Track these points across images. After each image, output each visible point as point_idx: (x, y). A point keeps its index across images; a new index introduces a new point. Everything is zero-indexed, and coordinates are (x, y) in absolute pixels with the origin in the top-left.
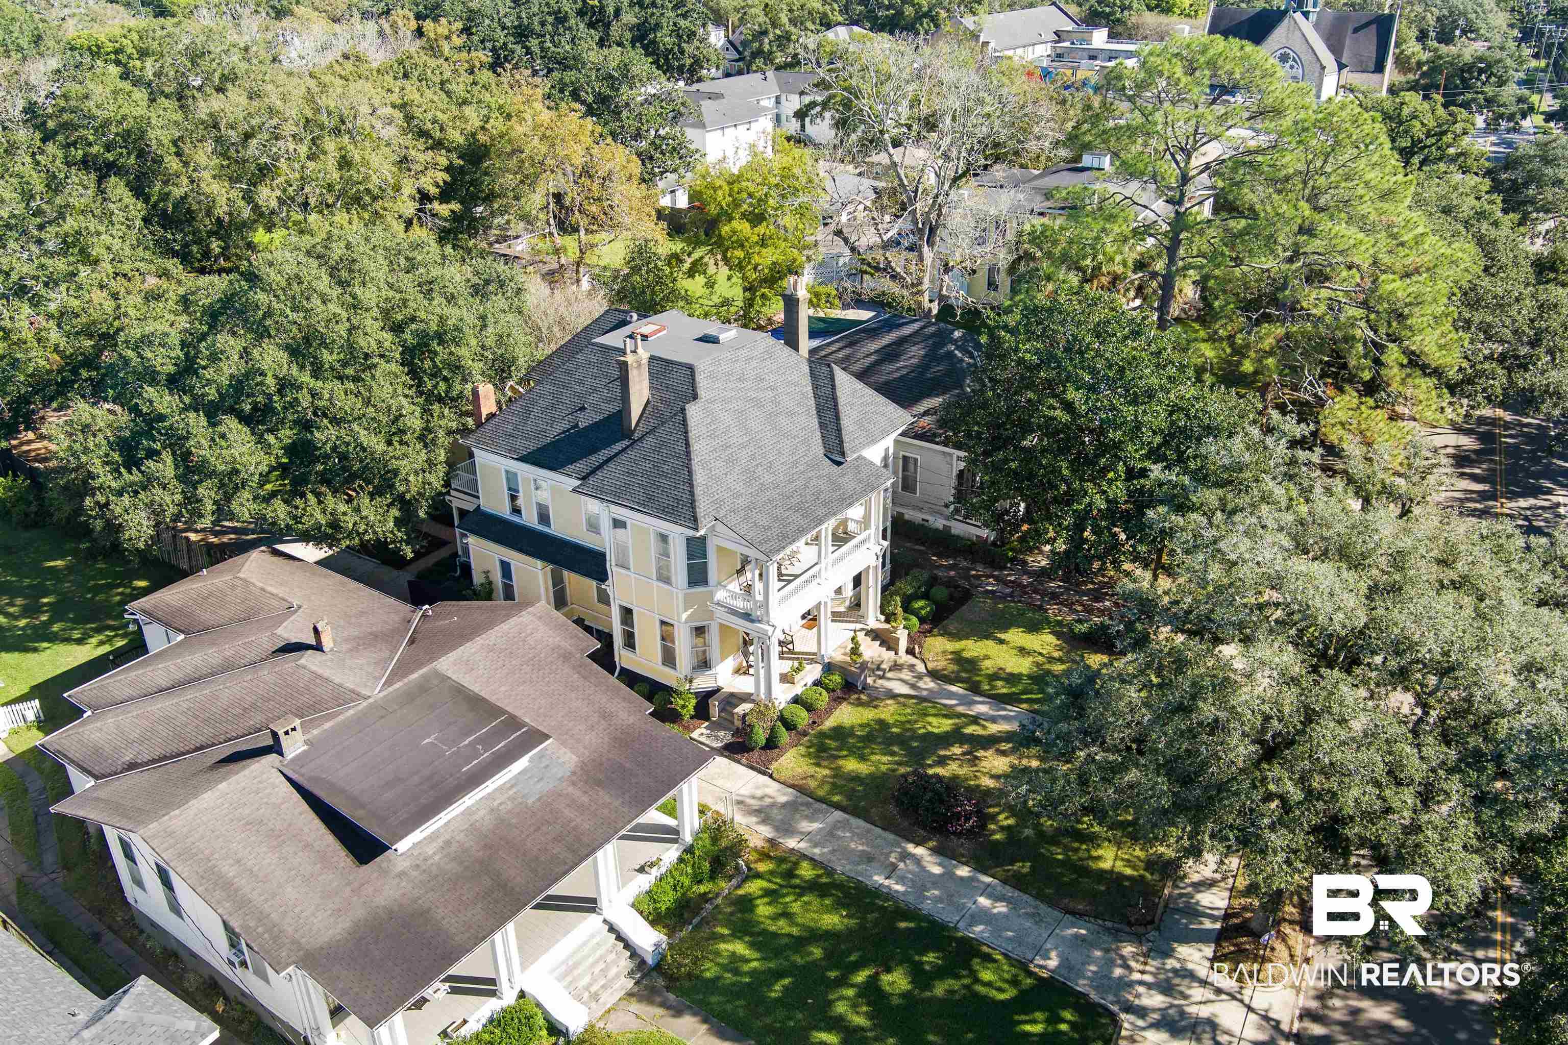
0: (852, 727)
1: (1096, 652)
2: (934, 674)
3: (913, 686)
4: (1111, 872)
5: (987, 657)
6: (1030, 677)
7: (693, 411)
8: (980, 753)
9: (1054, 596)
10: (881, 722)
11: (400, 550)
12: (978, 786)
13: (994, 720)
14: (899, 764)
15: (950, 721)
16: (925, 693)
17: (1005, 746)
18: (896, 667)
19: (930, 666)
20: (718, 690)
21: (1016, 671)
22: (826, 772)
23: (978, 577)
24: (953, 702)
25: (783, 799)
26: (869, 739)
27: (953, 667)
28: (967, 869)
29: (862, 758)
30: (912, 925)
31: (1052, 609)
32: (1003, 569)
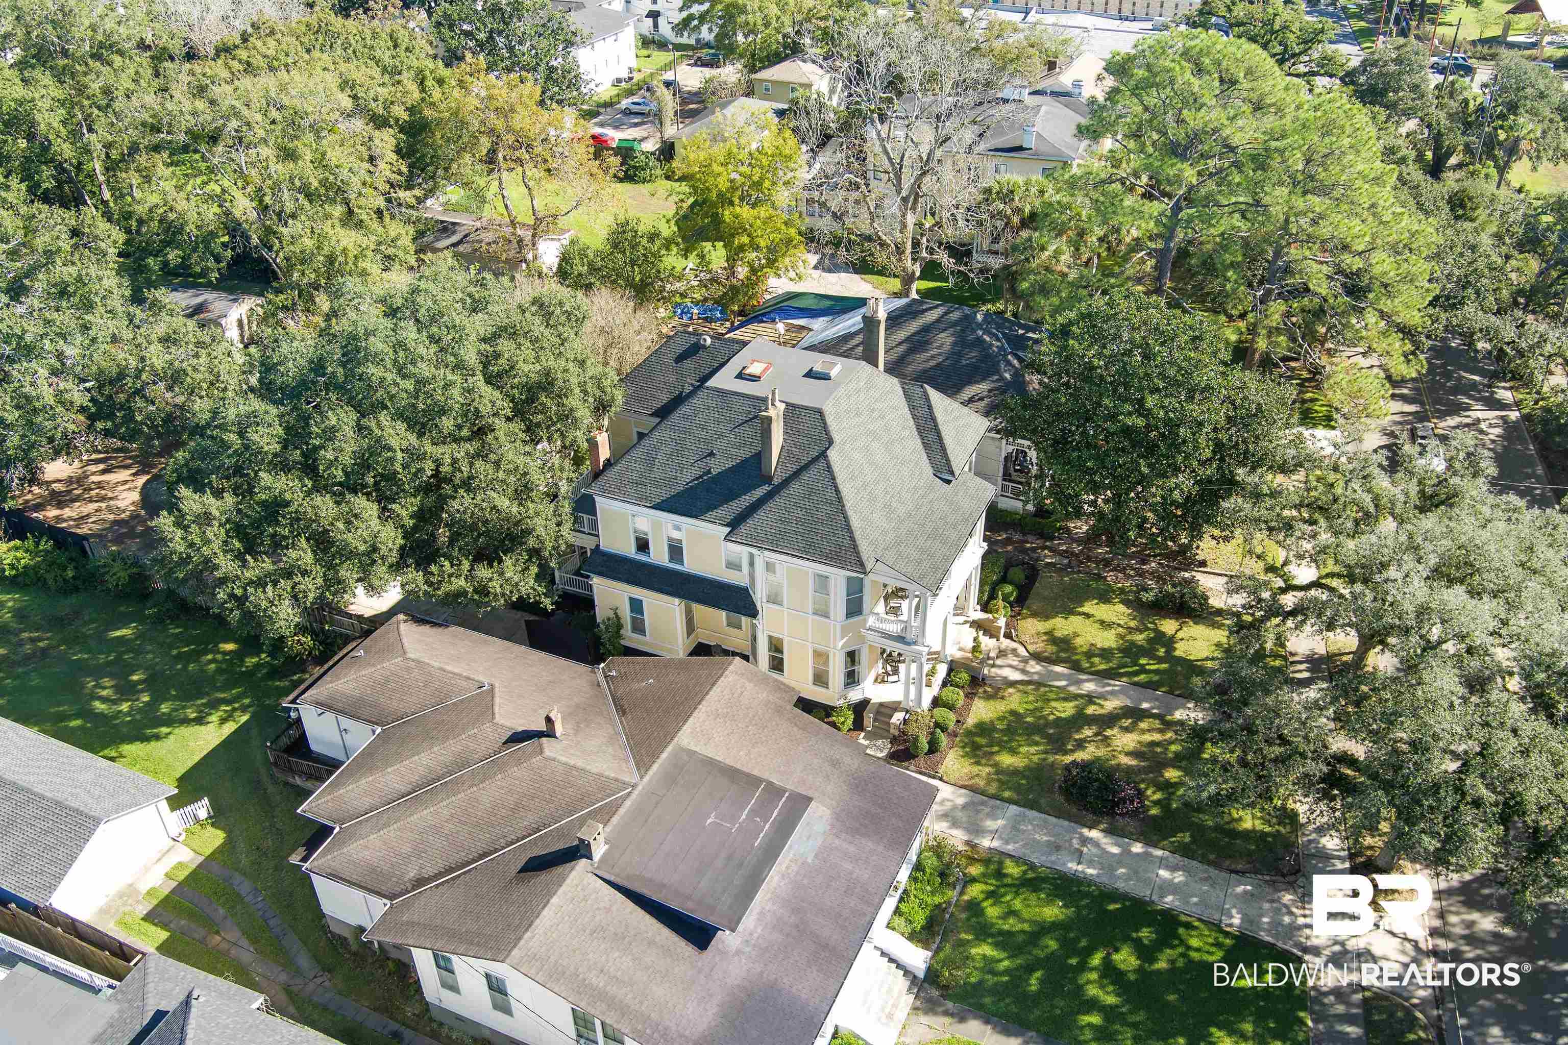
0: (992, 722)
1: (1164, 618)
2: (1037, 657)
3: (1023, 671)
4: (1254, 831)
5: (1076, 635)
6: (1120, 650)
7: (834, 456)
8: (1108, 732)
9: (1107, 563)
10: (1013, 713)
12: (1119, 765)
13: (1103, 696)
14: (1046, 752)
15: (1072, 704)
16: (1036, 677)
17: (1127, 723)
18: (1002, 653)
19: (1031, 648)
20: (867, 701)
21: (1106, 645)
22: (988, 769)
23: (1034, 550)
24: (1063, 683)
25: (961, 801)
26: (1010, 731)
27: (1051, 649)
28: (1139, 845)
29: (1013, 752)
30: (1118, 906)
31: (1110, 576)
32: (1052, 538)
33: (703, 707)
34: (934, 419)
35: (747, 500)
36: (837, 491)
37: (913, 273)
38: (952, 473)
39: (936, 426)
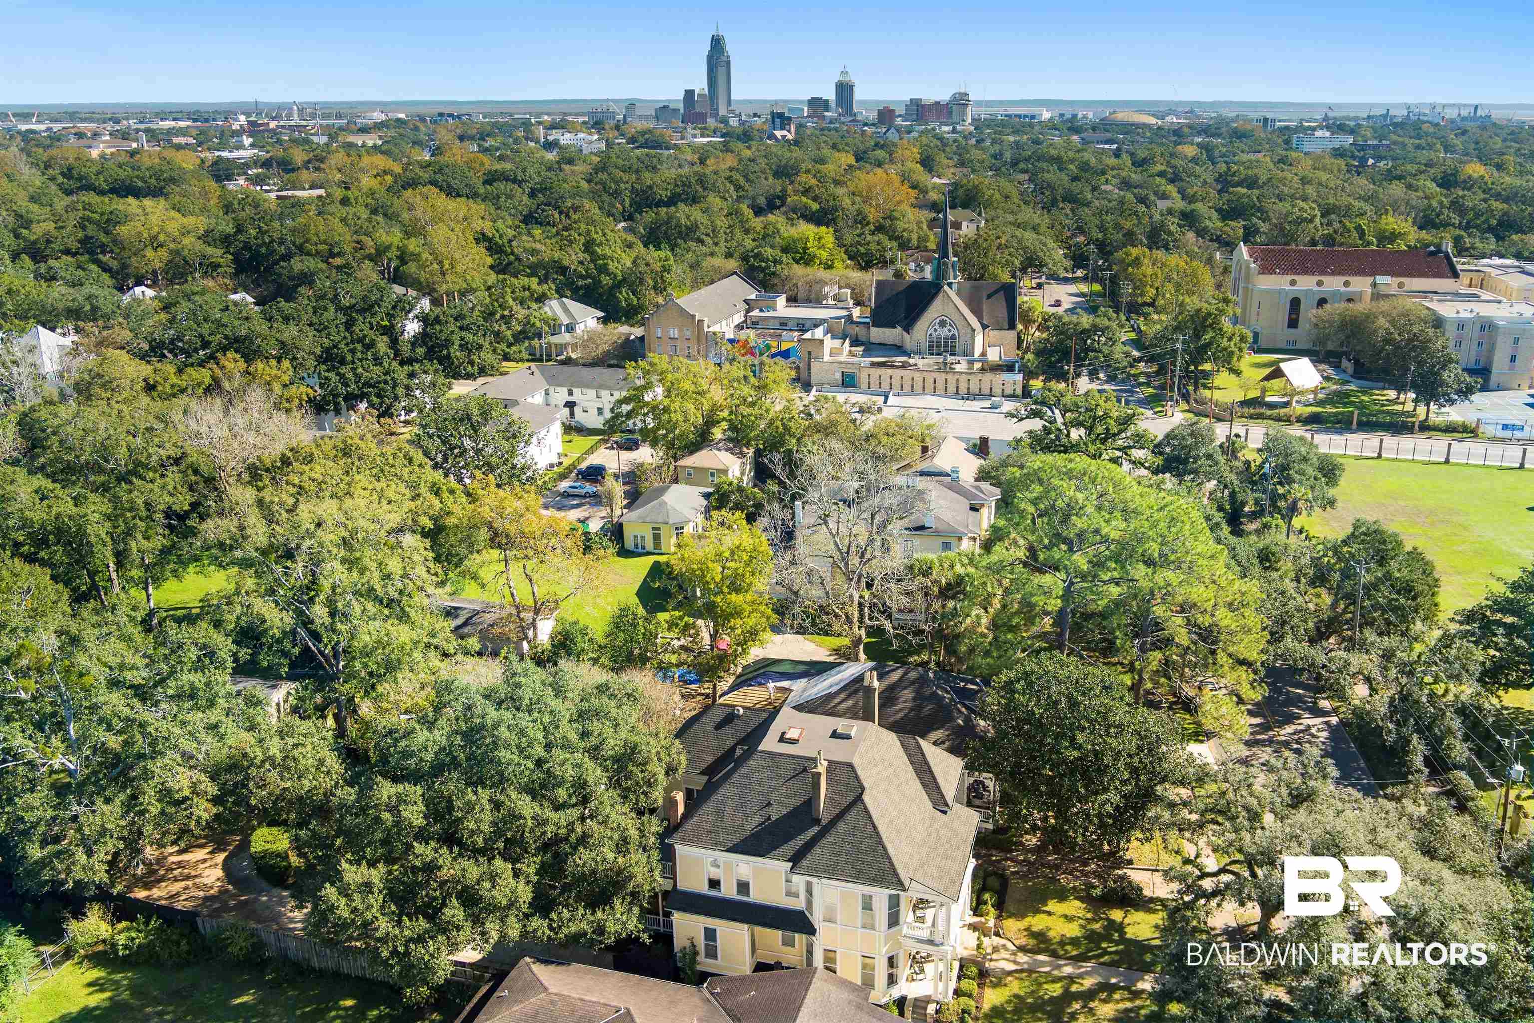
0: (1002, 1006)
1: (1111, 908)
2: (1022, 949)
3: (1015, 962)
5: (1048, 928)
6: (1084, 938)
7: (868, 800)
8: (1092, 1005)
9: (1057, 867)
10: (1016, 996)
13: (1080, 977)
15: (1058, 985)
16: (1026, 966)
17: (1103, 996)
18: (996, 949)
19: (1016, 943)
20: (908, 997)
21: (1072, 935)
23: (999, 861)
24: (1048, 969)
26: (1017, 1011)
27: (1032, 941)
31: (1063, 879)
32: (1011, 851)
34: (927, 763)
35: (801, 840)
36: (875, 827)
37: (861, 637)
38: (947, 805)
39: (930, 768)
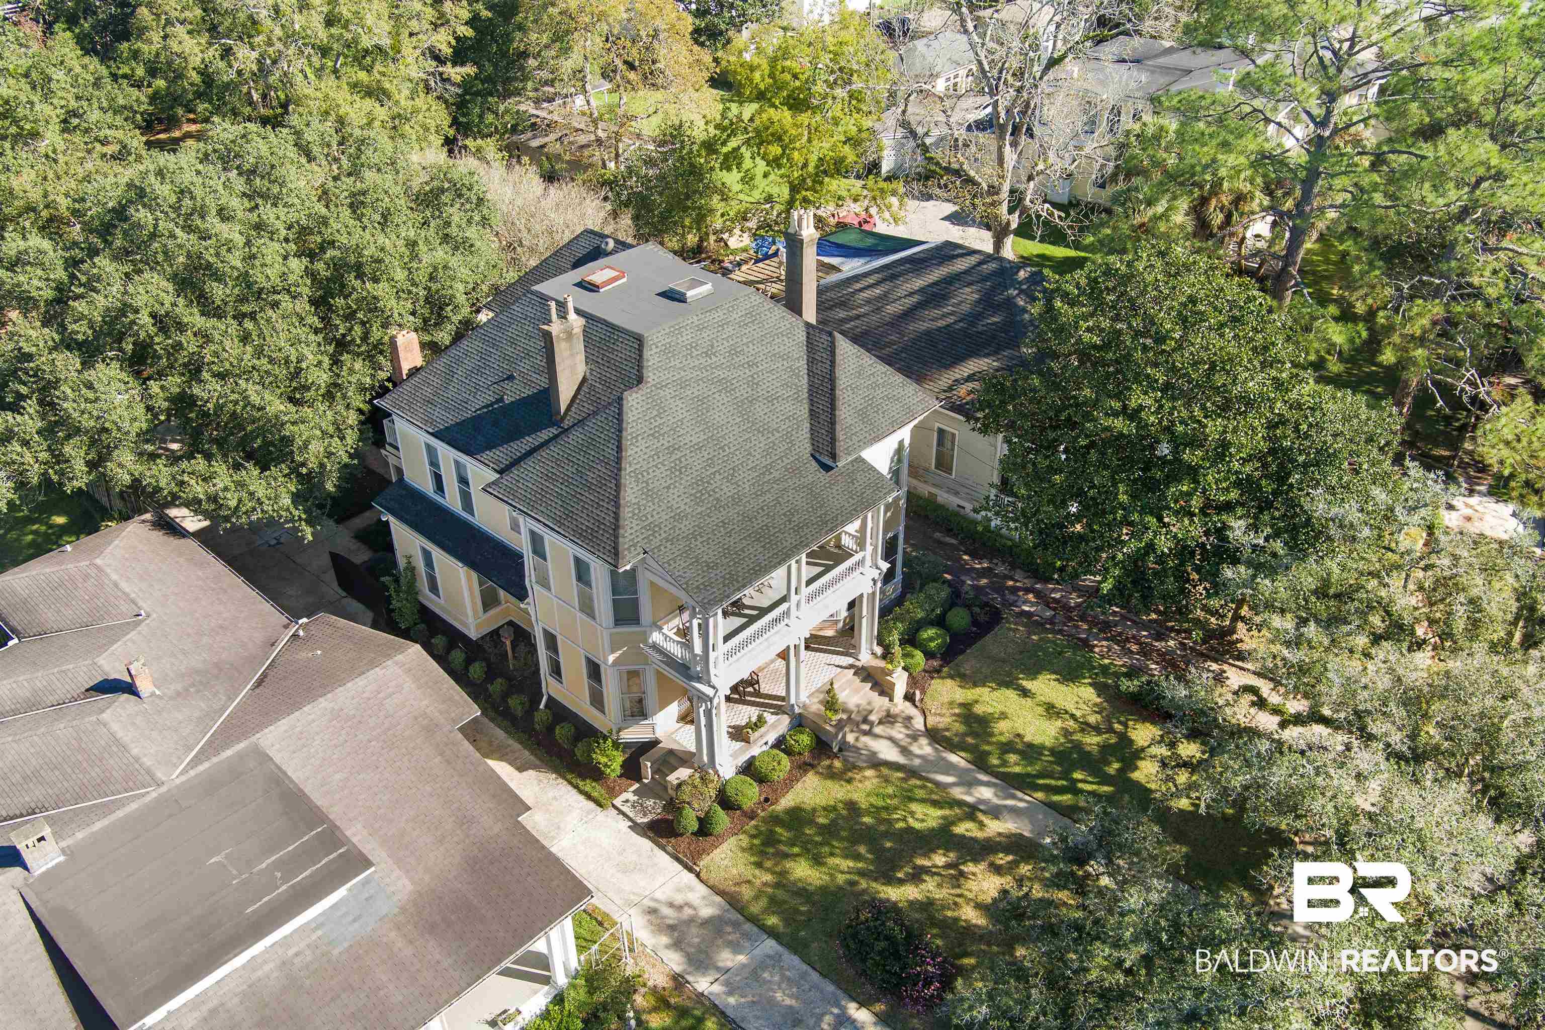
0: (814, 810)
1: (1144, 720)
2: (934, 735)
3: (904, 751)
5: (1004, 716)
6: (1052, 751)
7: (634, 401)
8: (969, 868)
9: (1106, 627)
10: (851, 806)
11: (296, 529)
12: (956, 920)
13: (996, 812)
14: (862, 873)
15: (940, 813)
16: (917, 762)
17: (1003, 859)
18: (889, 719)
19: (932, 721)
20: (655, 743)
21: (1038, 740)
22: (768, 878)
23: (1015, 590)
24: (950, 779)
25: (706, 912)
26: (829, 831)
27: (959, 727)
29: (817, 861)
31: (1100, 646)
32: (1048, 580)
33: (323, 703)
34: (832, 380)
35: (530, 441)
36: (619, 448)
37: (1008, 223)
38: (834, 456)
39: (833, 389)
